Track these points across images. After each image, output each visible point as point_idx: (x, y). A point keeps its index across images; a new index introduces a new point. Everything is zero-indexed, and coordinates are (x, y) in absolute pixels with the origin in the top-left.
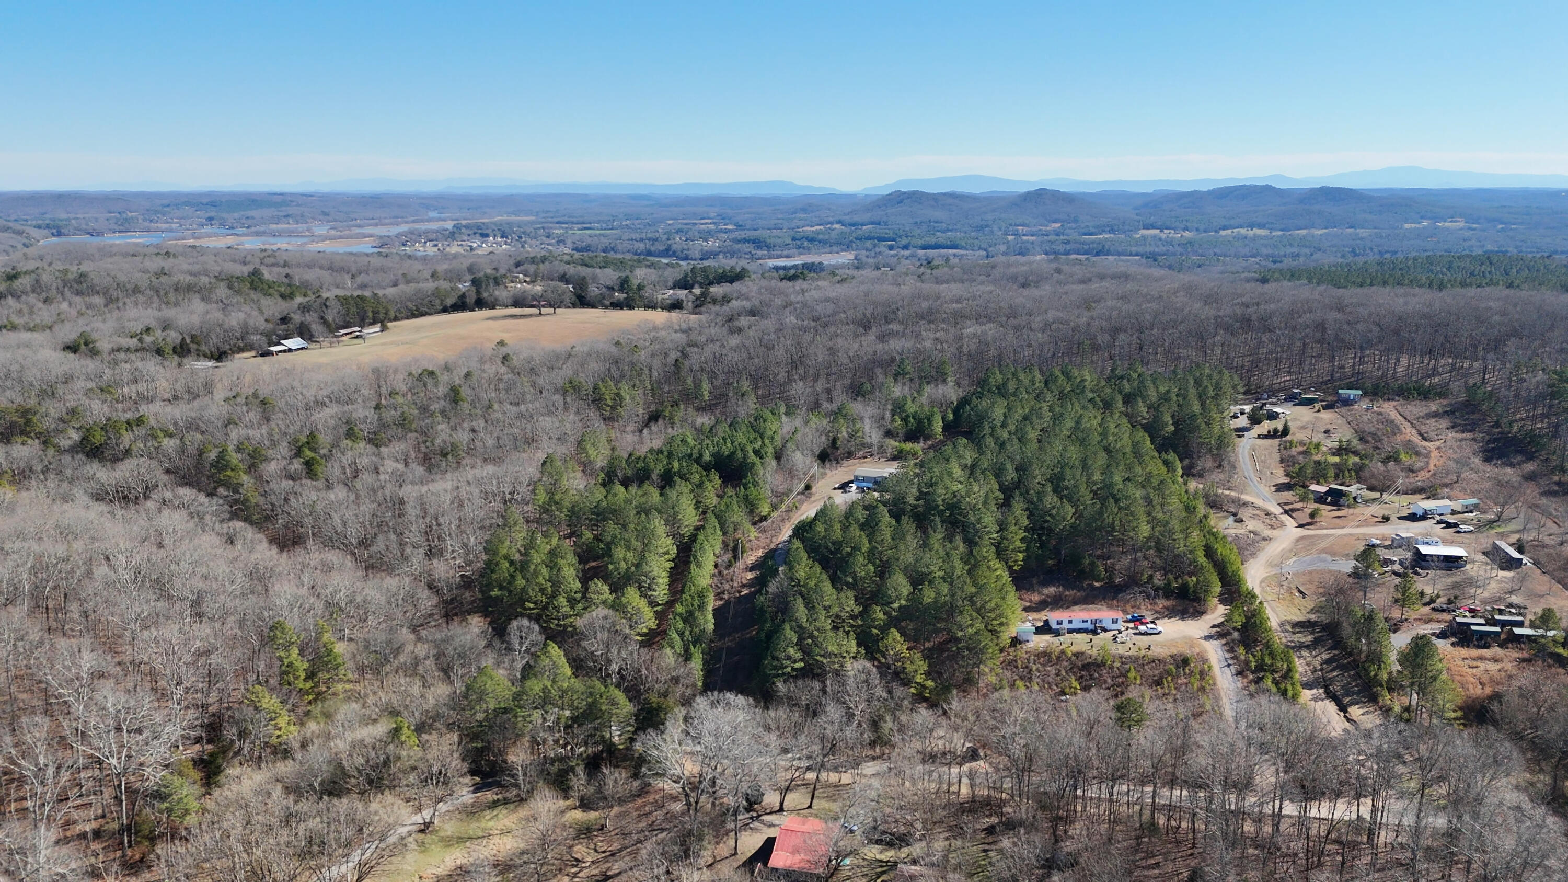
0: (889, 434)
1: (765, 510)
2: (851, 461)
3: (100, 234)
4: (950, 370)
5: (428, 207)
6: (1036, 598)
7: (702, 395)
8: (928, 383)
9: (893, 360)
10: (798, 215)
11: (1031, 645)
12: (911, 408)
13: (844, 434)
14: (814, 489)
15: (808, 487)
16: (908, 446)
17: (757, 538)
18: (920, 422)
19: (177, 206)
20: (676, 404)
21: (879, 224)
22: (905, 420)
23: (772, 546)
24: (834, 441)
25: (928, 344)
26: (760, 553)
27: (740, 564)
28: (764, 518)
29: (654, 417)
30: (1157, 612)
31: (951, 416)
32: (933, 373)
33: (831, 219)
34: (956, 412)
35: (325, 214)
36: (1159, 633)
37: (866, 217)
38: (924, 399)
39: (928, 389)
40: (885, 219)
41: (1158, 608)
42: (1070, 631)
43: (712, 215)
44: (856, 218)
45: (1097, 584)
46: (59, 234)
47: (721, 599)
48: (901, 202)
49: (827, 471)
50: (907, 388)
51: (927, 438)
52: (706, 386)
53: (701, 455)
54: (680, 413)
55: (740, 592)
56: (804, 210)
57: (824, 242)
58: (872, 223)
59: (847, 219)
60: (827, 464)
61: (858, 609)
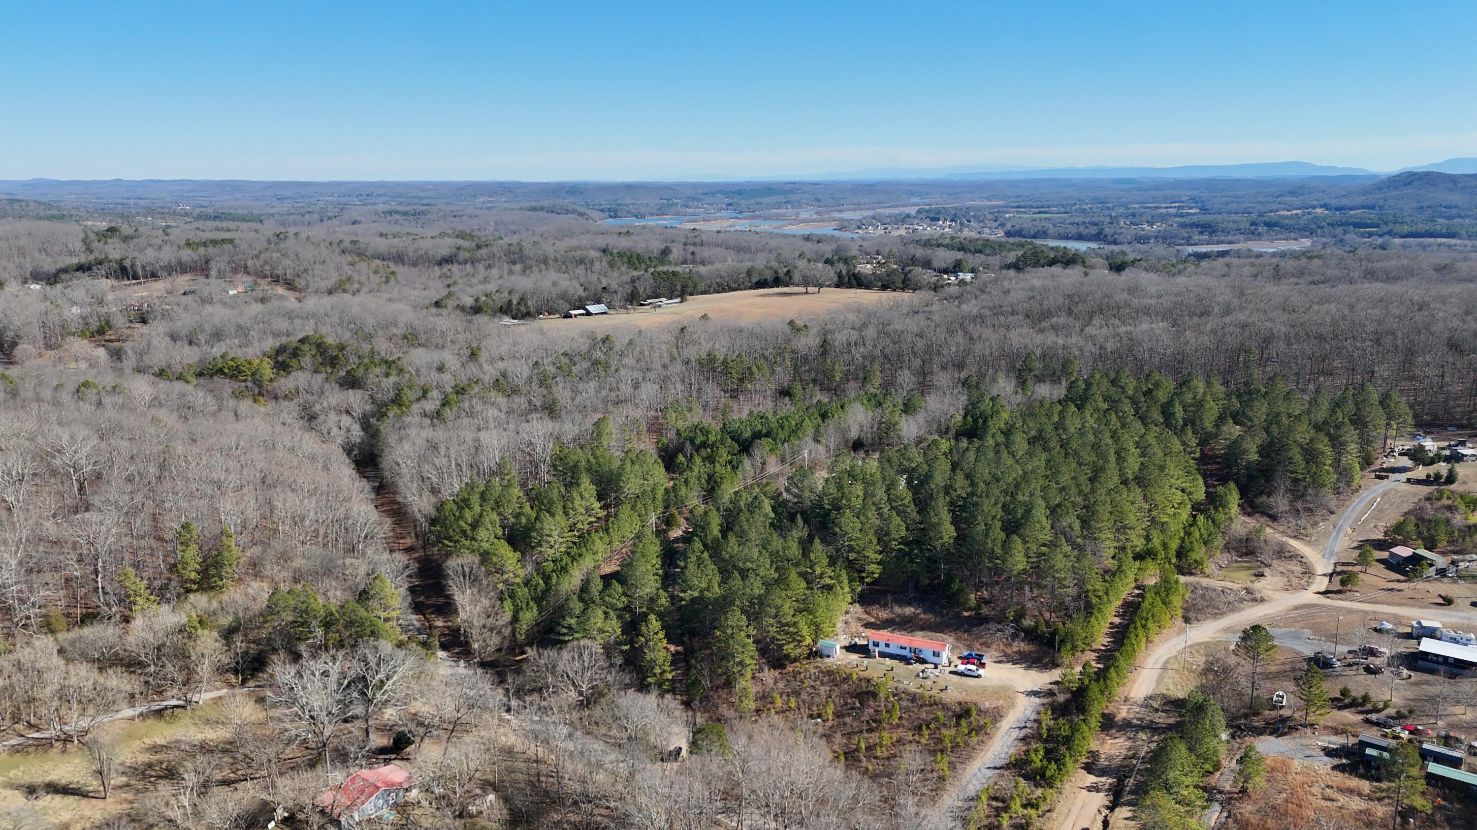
3: (643, 216)
5: (913, 194)
6: (884, 614)
10: (1285, 199)
11: (827, 661)
19: (713, 194)
21: (1373, 208)
30: (1006, 655)
33: (1315, 202)
35: (817, 200)
36: (979, 676)
37: (1358, 200)
40: (1381, 203)
41: (1009, 651)
42: (883, 655)
43: (1185, 198)
44: (1345, 202)
45: (966, 614)
46: (616, 216)
48: (1409, 184)
56: (1293, 193)
57: (1288, 228)
58: (1364, 207)
59: (1334, 202)
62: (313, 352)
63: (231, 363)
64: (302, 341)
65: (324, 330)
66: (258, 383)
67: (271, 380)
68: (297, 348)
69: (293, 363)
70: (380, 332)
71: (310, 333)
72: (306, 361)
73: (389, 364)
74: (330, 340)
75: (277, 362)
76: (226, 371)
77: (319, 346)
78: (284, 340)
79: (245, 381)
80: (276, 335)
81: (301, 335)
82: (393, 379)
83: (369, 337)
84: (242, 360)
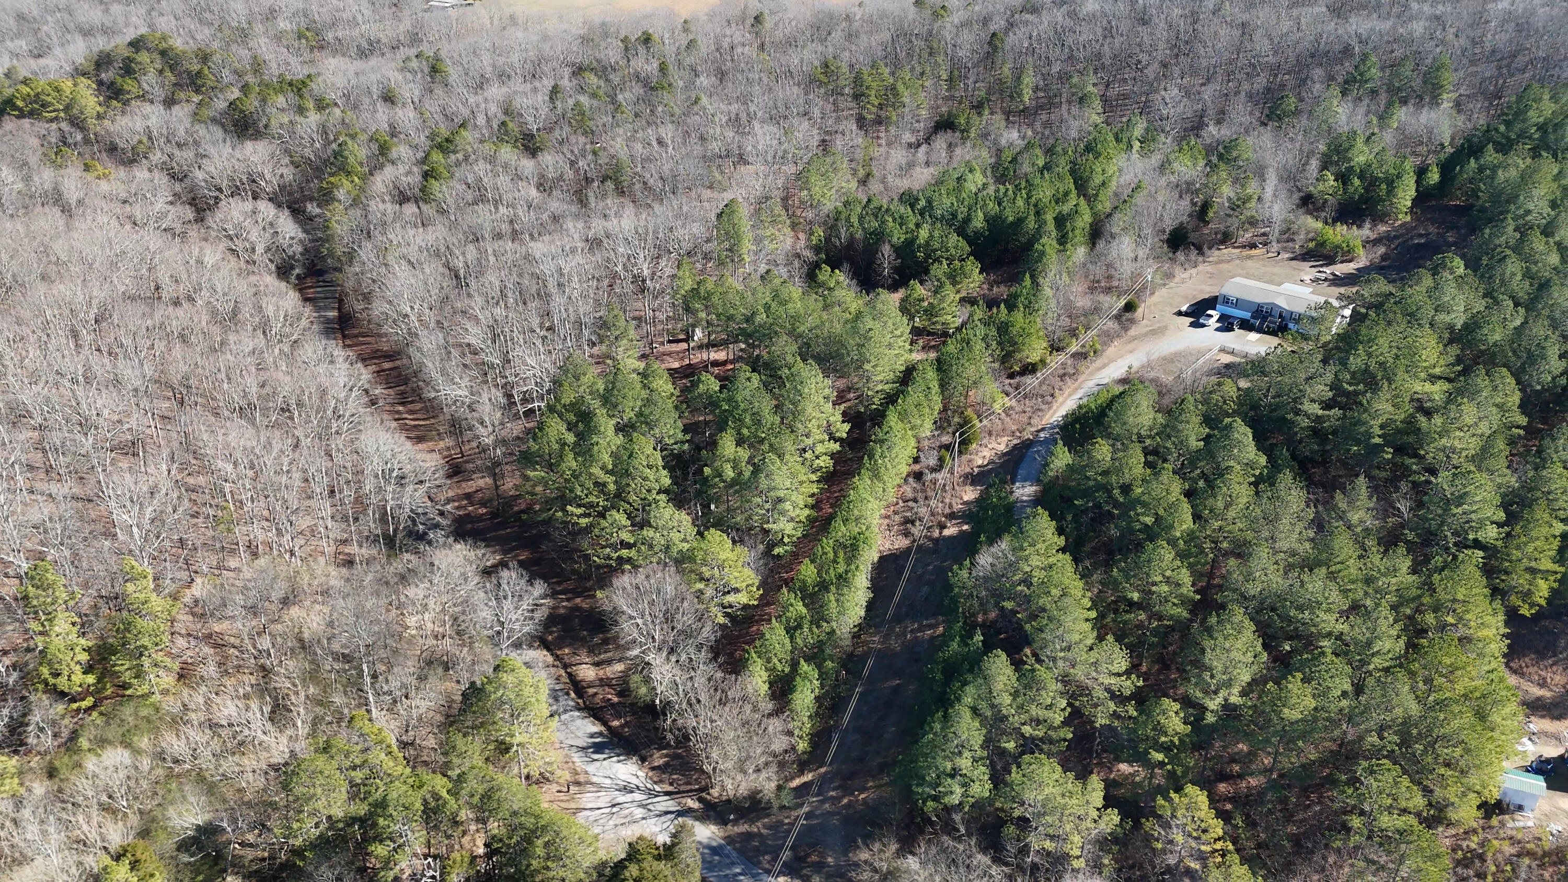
0: (1307, 202)
1: (1035, 350)
2: (1227, 252)
4: (1449, 78)
7: (1020, 95)
8: (1404, 102)
9: (1347, 51)
11: (1526, 821)
12: (1361, 156)
13: (1227, 191)
14: (1140, 311)
15: (1130, 307)
16: (1339, 233)
17: (1007, 411)
18: (1371, 182)
20: (978, 107)
22: (1343, 178)
23: (1027, 435)
24: (1205, 207)
25: (1418, 28)
26: (1002, 445)
27: (960, 466)
28: (1030, 369)
29: (944, 124)
31: (1434, 177)
32: (1417, 83)
34: (1446, 168)
38: (1388, 137)
39: (1402, 115)
47: (907, 534)
49: (1178, 270)
50: (1362, 110)
51: (1378, 218)
52: (1029, 80)
53: (967, 220)
54: (978, 123)
55: (942, 527)
60: (1180, 256)
61: (1128, 685)
62: (159, 67)
63: (25, 90)
64: (137, 44)
65: (165, 24)
66: (77, 123)
67: (99, 117)
68: (130, 60)
69: (129, 85)
70: (259, 28)
71: (143, 30)
72: (150, 80)
73: (298, 87)
74: (178, 43)
75: (100, 83)
76: (20, 103)
77: (163, 53)
78: (102, 43)
79: (56, 119)
80: (87, 32)
81: (131, 34)
82: (314, 118)
83: (243, 35)
84: (41, 84)
